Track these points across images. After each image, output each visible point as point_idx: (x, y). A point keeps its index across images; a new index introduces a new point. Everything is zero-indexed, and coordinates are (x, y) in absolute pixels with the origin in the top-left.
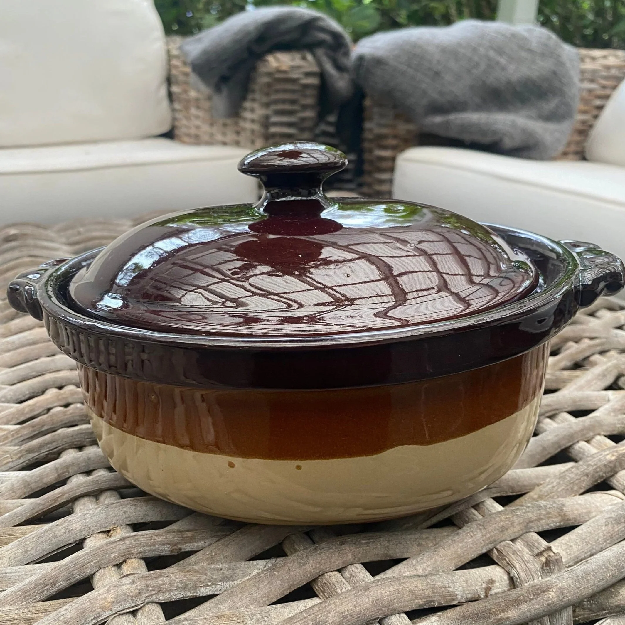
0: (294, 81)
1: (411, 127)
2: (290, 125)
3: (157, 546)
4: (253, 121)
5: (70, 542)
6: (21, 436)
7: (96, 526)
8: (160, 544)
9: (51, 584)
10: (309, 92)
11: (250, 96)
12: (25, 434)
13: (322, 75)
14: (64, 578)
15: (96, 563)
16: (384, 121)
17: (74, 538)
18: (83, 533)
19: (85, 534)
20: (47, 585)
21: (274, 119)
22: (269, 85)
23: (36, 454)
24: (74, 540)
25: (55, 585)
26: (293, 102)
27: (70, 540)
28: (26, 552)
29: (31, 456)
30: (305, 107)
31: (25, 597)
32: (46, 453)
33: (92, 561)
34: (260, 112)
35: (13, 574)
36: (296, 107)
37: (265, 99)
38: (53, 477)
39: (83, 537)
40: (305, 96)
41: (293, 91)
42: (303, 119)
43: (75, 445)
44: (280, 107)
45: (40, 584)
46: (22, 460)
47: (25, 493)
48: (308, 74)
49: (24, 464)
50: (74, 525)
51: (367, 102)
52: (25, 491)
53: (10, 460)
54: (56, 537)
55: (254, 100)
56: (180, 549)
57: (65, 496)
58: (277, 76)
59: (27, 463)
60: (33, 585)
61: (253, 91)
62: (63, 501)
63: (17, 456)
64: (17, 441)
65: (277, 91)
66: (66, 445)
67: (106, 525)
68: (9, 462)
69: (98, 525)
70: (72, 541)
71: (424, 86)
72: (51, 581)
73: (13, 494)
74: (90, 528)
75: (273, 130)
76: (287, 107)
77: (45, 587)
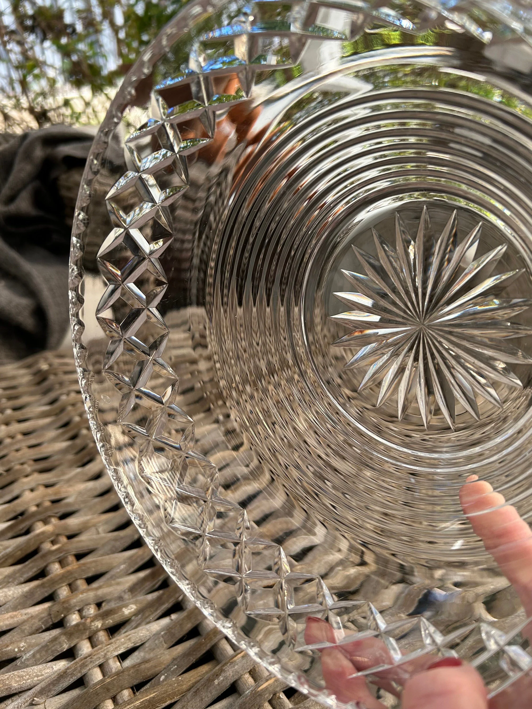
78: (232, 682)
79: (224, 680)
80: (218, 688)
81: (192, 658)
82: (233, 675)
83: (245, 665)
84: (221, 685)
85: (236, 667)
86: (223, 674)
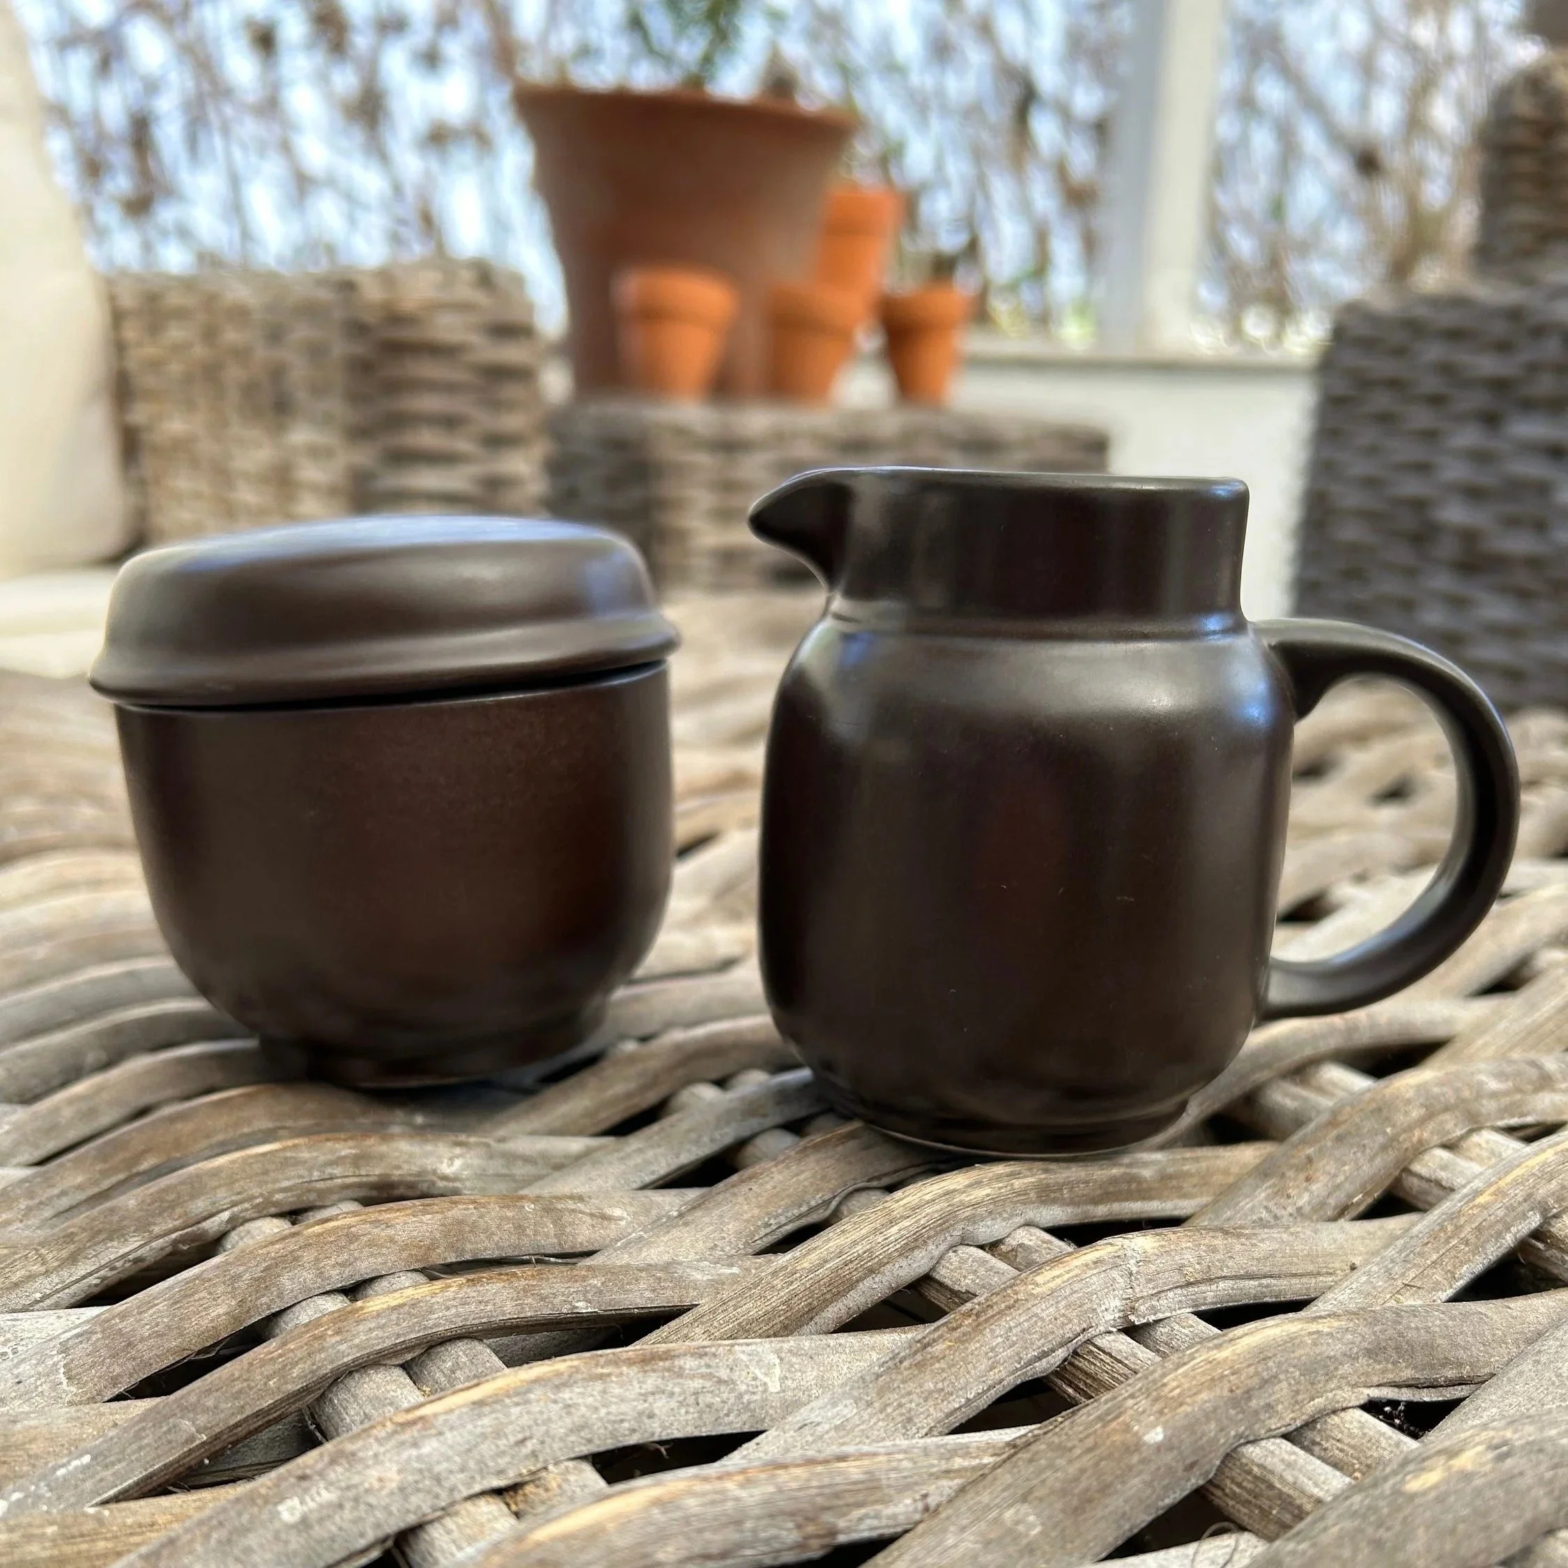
3: (749, 1525)
5: (362, 1543)
6: (63, 1193)
7: (463, 1470)
8: (759, 1518)
12: (79, 1187)
17: (378, 1526)
18: (415, 1500)
19: (420, 1505)
24: (380, 1534)
27: (362, 1535)
32: (174, 1236)
38: (221, 1310)
39: (412, 1519)
43: (275, 1204)
46: (82, 1269)
47: (115, 1381)
49: (93, 1280)
52: (118, 1370)
53: (37, 1268)
56: (833, 1533)
57: (296, 1372)
59: (103, 1279)
62: (291, 1388)
63: (64, 1254)
64: (48, 1212)
66: (247, 1205)
67: (503, 1462)
69: (472, 1464)
70: (371, 1536)
74: (438, 1479)
78: (393, 1525)
79: (341, 1506)
80: (296, 1542)
81: (187, 1425)
82: (402, 1489)
83: (486, 1448)
84: (317, 1531)
85: (429, 1447)
86: (339, 1471)
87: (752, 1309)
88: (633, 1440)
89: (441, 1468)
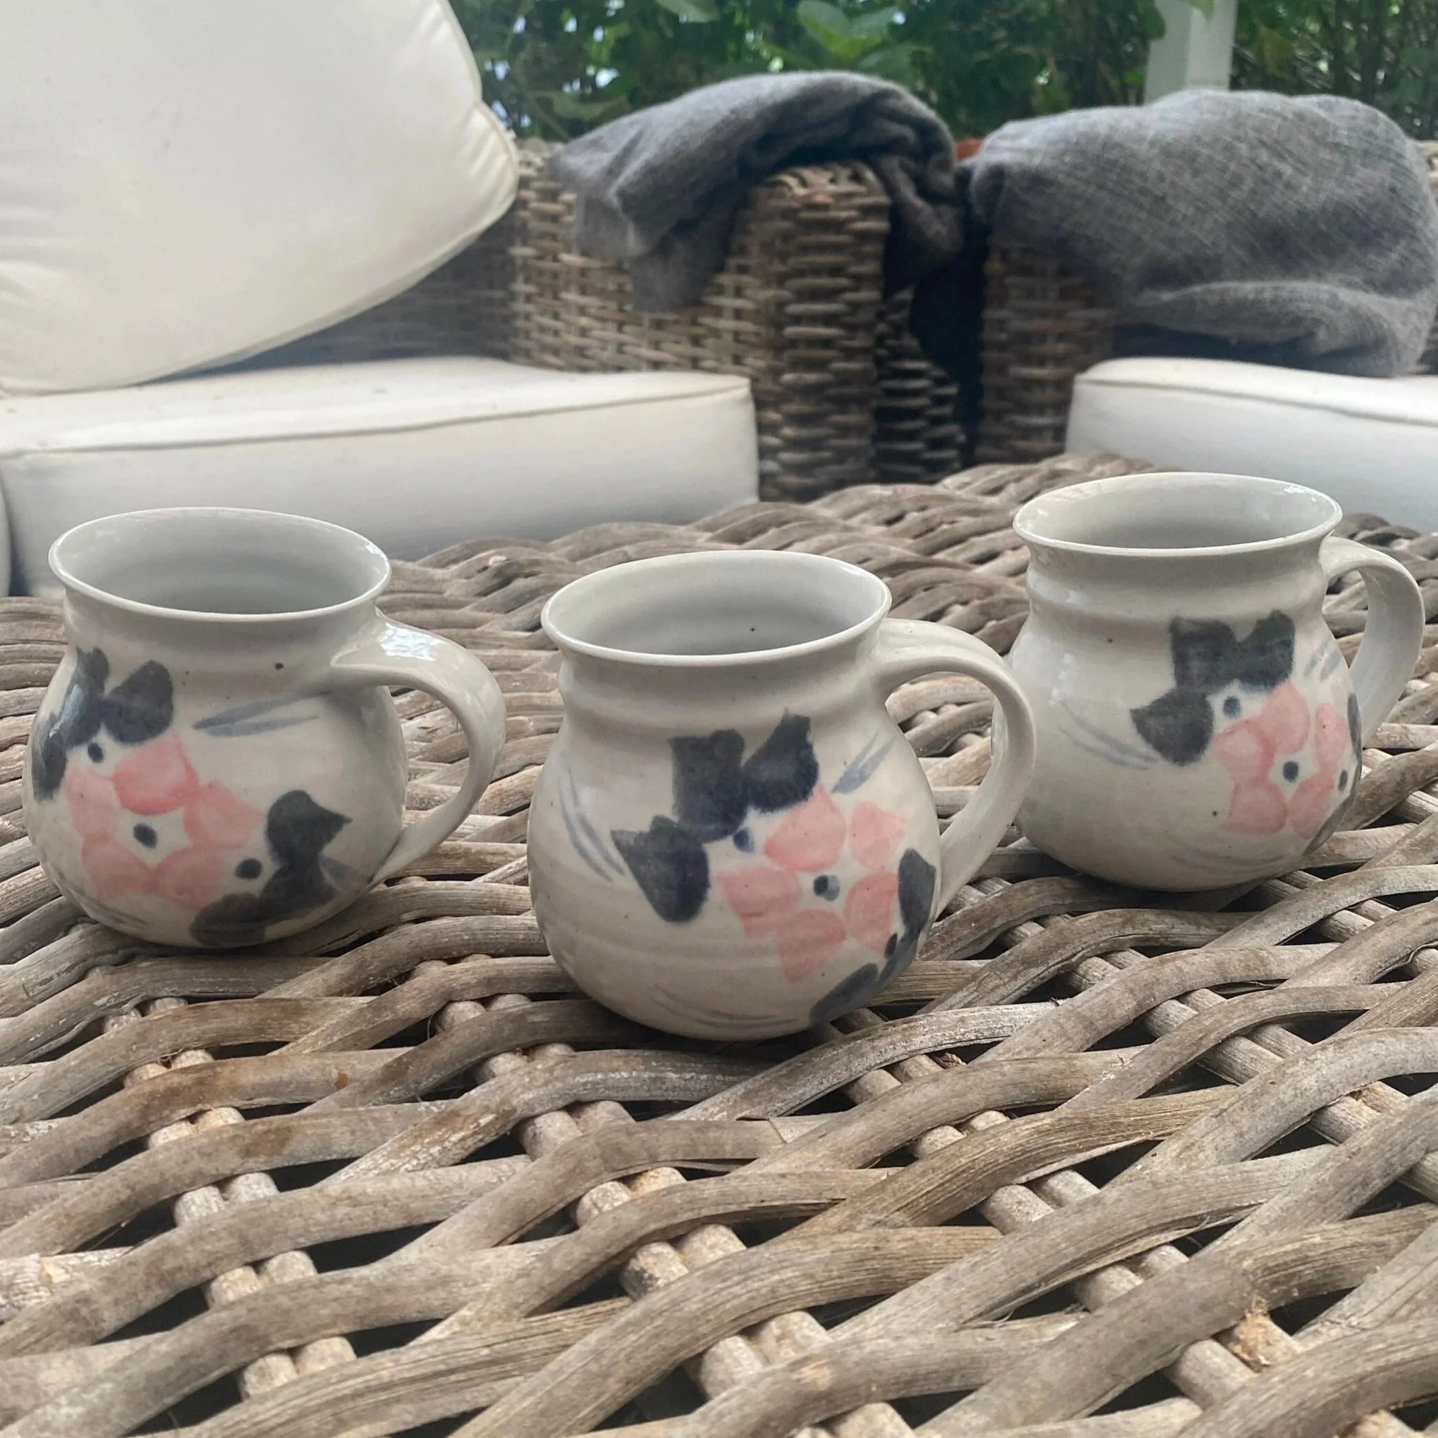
0: (838, 226)
1: (1099, 314)
2: (828, 320)
4: (738, 314)
6: (959, 939)
7: (1341, 1083)
9: (1361, 1183)
10: (868, 248)
11: (733, 262)
12: (966, 936)
13: (896, 213)
14: (1379, 1172)
15: (1423, 1141)
16: (1037, 305)
18: (1324, 1095)
20: (1356, 1186)
21: (795, 308)
22: (786, 237)
23: (1042, 968)
25: (1367, 1185)
26: (836, 271)
28: (1241, 1135)
29: (1034, 972)
30: (859, 281)
31: (1325, 1209)
33: (1416, 1138)
34: (760, 294)
35: (1259, 1174)
36: (843, 282)
37: (778, 267)
39: (1323, 1104)
40: (861, 258)
41: (837, 248)
42: (855, 306)
44: (811, 281)
45: (1344, 1185)
46: (1020, 981)
47: (1087, 1041)
48: (868, 211)
50: (1305, 1081)
51: (994, 266)
52: (1088, 1035)
53: (999, 982)
54: (1283, 1104)
55: (742, 270)
57: (1212, 1037)
58: (805, 215)
59: (1027, 989)
60: (1331, 1188)
61: (743, 251)
64: (952, 950)
65: (804, 249)
66: (1088, 950)
67: (1354, 1080)
68: (997, 987)
69: (1343, 1081)
71: (1135, 227)
72: (1360, 1179)
73: (1069, 1043)
74: (1332, 1086)
75: (791, 331)
76: (825, 281)
77: (1353, 1189)
87: (1408, 1012)
88: (1401, 1073)
89: (1332, 1081)
